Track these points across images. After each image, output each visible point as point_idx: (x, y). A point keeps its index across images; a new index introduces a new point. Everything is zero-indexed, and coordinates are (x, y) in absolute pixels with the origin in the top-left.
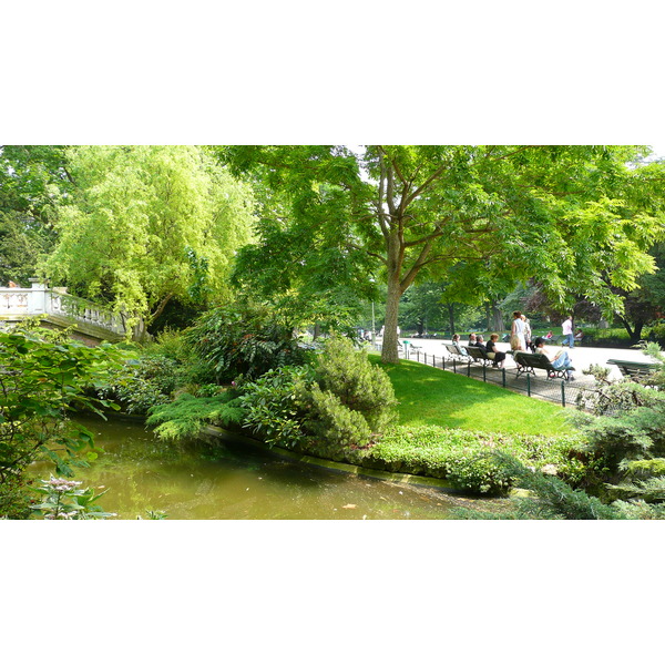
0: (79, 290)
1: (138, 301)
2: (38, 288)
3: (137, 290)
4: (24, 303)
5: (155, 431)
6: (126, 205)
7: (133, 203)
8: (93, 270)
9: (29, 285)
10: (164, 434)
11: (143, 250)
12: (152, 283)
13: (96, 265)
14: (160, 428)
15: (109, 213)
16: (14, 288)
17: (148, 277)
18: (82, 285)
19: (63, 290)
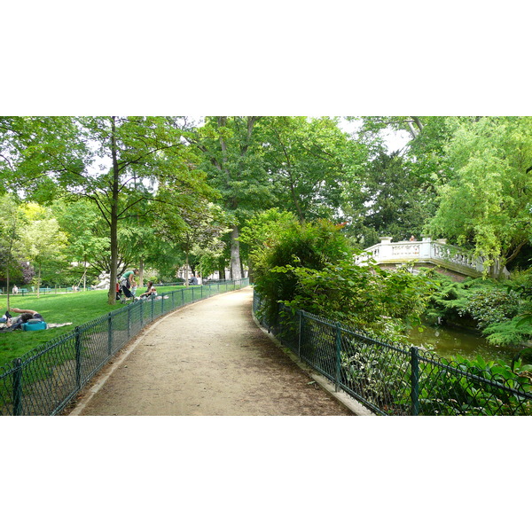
0: (452, 241)
1: (493, 248)
2: (427, 241)
3: (492, 239)
4: (417, 251)
5: (488, 338)
6: (484, 177)
7: (489, 175)
8: (460, 226)
9: (420, 239)
10: (492, 341)
11: (498, 209)
12: (505, 233)
13: (463, 223)
14: (490, 337)
15: (471, 186)
16: (413, 241)
17: (501, 229)
18: (454, 237)
19: (443, 241)
